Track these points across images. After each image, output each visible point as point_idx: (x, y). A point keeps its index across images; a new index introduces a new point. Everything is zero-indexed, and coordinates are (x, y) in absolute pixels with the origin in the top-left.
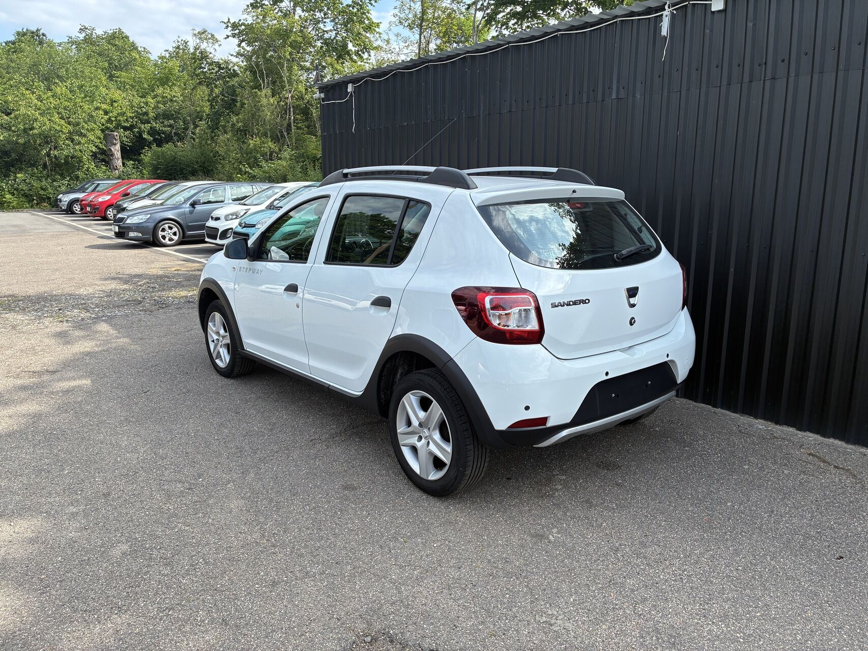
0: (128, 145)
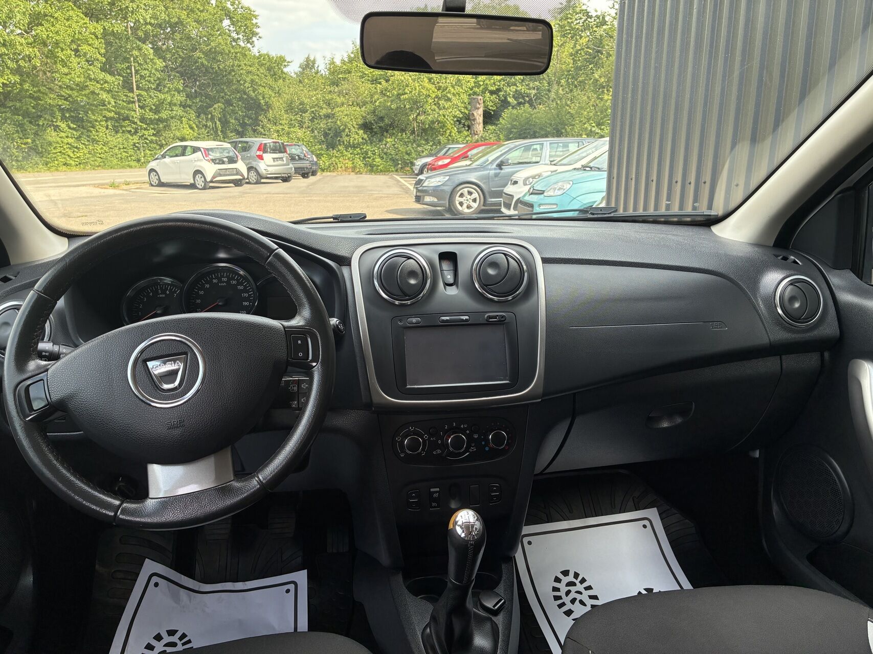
0: (492, 110)
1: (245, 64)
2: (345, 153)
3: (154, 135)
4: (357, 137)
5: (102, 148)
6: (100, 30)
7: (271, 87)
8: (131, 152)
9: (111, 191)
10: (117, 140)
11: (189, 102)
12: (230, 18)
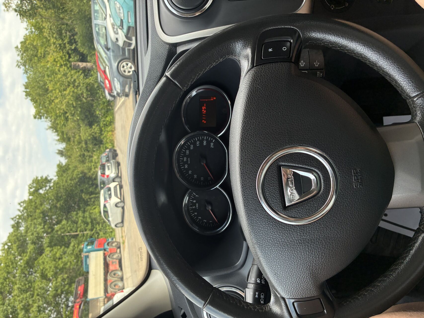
0: (79, 58)
1: (62, 183)
2: (104, 135)
3: (99, 225)
4: (96, 129)
6: (48, 249)
7: (73, 171)
8: (108, 235)
11: (83, 209)
12: (39, 189)
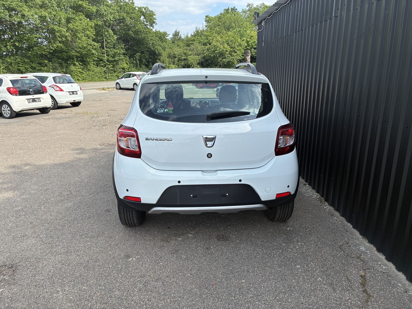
0: (255, 56)
1: (150, 36)
3: (112, 67)
5: (92, 73)
6: (93, 25)
7: (160, 46)
8: (103, 74)
9: (103, 91)
10: (98, 69)
11: (126, 53)
12: (144, 16)
